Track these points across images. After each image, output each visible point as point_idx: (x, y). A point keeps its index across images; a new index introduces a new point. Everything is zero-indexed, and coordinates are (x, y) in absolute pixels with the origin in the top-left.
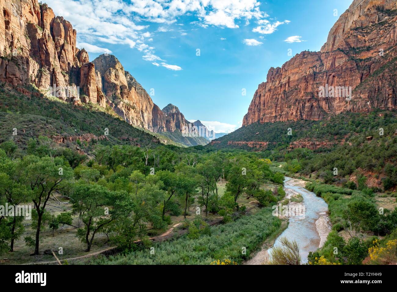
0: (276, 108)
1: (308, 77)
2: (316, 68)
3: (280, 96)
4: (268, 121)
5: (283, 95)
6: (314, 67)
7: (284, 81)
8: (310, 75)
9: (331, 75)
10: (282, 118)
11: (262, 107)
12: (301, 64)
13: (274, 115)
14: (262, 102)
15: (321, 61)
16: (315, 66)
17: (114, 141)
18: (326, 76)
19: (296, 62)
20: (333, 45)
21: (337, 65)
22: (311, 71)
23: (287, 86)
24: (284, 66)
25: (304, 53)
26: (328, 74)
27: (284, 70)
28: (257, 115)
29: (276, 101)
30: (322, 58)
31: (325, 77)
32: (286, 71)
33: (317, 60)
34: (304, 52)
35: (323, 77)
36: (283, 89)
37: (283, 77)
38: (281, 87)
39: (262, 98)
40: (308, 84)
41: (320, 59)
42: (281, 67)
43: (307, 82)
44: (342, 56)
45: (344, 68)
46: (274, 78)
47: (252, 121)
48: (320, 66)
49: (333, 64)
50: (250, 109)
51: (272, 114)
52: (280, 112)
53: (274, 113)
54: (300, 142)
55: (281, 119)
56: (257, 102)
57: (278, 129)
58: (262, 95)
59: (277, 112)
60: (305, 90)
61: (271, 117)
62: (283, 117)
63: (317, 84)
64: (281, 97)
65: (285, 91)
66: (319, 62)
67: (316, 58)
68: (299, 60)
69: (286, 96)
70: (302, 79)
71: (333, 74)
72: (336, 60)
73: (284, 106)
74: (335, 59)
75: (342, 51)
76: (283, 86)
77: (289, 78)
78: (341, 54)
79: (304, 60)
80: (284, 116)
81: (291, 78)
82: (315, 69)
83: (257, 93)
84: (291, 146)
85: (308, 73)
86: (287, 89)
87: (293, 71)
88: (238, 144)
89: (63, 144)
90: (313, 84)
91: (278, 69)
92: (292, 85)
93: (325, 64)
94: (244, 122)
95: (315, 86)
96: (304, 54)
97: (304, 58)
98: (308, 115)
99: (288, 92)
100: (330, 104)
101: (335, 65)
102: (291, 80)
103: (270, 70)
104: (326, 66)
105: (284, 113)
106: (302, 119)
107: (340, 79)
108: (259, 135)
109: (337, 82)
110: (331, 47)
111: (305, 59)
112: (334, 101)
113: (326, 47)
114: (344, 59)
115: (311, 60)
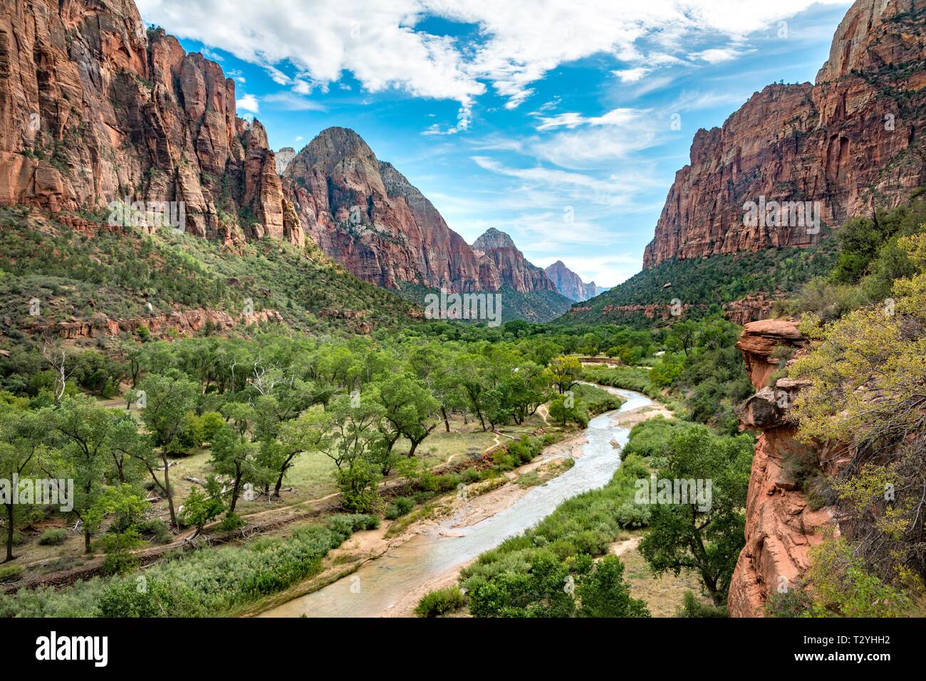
0: (711, 225)
1: (781, 147)
2: (801, 122)
3: (720, 195)
4: (695, 256)
5: (726, 193)
6: (794, 120)
7: (727, 159)
8: (786, 141)
9: (835, 136)
10: (726, 247)
11: (683, 224)
12: (766, 117)
13: (708, 240)
14: (683, 212)
15: (813, 105)
16: (797, 118)
17: (301, 321)
18: (825, 139)
19: (753, 111)
20: (845, 64)
21: (850, 111)
22: (789, 131)
23: (735, 170)
24: (728, 122)
25: (770, 90)
26: (829, 136)
27: (727, 133)
28: (672, 243)
29: (712, 206)
30: (813, 98)
31: (821, 142)
32: (732, 134)
33: (803, 104)
34: (770, 87)
35: (815, 142)
36: (725, 179)
37: (725, 149)
38: (722, 173)
39: (684, 203)
40: (783, 161)
41: (808, 101)
42: (720, 126)
43: (781, 158)
44: (861, 88)
45: (867, 117)
46: (705, 154)
47: (663, 256)
48: (809, 117)
49: (840, 109)
50: (658, 230)
51: (703, 238)
52: (720, 232)
53: (707, 235)
54: (746, 303)
55: (723, 248)
56: (672, 212)
57: (713, 272)
58: (683, 194)
59: (713, 232)
60: (776, 178)
61: (701, 245)
62: (729, 244)
63: (803, 160)
64: (723, 197)
65: (730, 182)
66: (807, 108)
67: (800, 98)
68: (760, 107)
69: (732, 195)
70: (767, 150)
71: (841, 134)
72: (849, 99)
73: (729, 218)
74: (844, 96)
75: (862, 75)
76: (725, 171)
77: (740, 151)
78: (859, 84)
79: (772, 106)
80: (730, 242)
81: (743, 150)
82: (797, 124)
83: (672, 191)
84: (724, 314)
85: (781, 135)
86: (734, 178)
87: (747, 134)
88: (623, 312)
89: (89, 340)
90: (793, 162)
91: (715, 130)
92: (746, 167)
93: (821, 111)
94: (646, 261)
95: (799, 166)
96: (772, 91)
97: (772, 101)
98: (783, 236)
99: (738, 185)
100: (836, 207)
101: (845, 112)
102: (743, 154)
103: (697, 135)
104: (824, 117)
105: (729, 234)
106: (770, 247)
107: (859, 145)
108: (669, 290)
109: (852, 152)
110: (839, 69)
111: (774, 104)
112: (846, 198)
113: (829, 71)
114: (867, 97)
115: (788, 105)
